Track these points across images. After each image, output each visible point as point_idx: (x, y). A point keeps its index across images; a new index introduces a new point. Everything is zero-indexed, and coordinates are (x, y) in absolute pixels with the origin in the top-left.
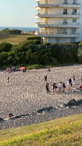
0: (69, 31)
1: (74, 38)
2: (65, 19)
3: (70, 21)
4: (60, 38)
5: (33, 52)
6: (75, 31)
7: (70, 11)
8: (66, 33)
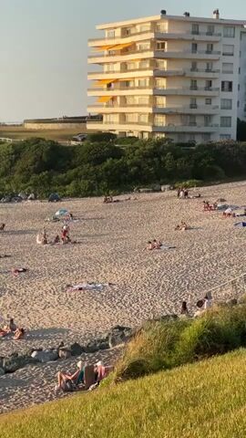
0: (199, 121)
1: (208, 134)
2: (194, 98)
3: (200, 102)
4: (184, 133)
5: (176, 158)
6: (210, 121)
7: (201, 84)
8: (195, 124)
